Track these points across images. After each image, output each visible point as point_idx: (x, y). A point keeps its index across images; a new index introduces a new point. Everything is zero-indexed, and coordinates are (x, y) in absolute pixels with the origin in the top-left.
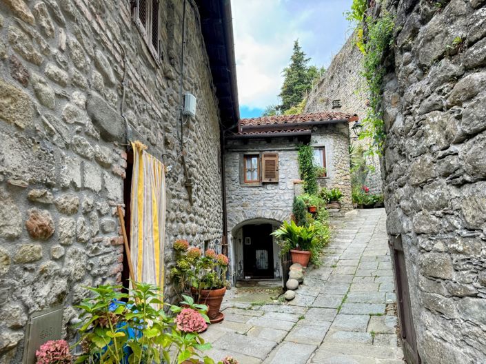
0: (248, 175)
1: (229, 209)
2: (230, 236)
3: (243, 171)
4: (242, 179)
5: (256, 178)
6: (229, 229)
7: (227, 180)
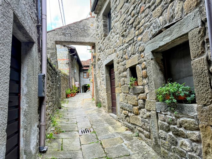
0: (84, 76)
1: (81, 83)
2: (81, 88)
3: (83, 76)
4: (83, 77)
5: (86, 77)
6: (81, 86)
7: (80, 77)
